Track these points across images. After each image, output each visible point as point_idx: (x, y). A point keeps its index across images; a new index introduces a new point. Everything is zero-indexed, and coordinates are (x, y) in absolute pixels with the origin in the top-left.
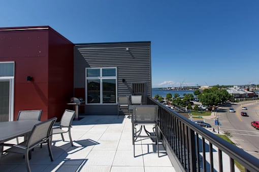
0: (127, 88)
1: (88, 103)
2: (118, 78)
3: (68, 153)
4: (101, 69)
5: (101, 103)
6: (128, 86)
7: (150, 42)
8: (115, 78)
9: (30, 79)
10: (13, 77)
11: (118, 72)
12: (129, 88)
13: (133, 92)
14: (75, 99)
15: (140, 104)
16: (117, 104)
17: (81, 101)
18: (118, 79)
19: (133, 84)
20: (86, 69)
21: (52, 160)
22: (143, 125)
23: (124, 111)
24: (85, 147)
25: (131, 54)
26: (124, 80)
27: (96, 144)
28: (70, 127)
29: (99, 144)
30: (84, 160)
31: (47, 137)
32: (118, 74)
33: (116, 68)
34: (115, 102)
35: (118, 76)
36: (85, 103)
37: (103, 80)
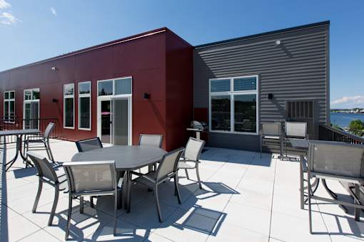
0: (277, 109)
1: (213, 129)
2: (260, 92)
3: (197, 197)
4: (232, 79)
5: (232, 131)
6: (278, 106)
7: (328, 23)
8: (256, 92)
9: (147, 96)
10: (131, 95)
11: (260, 82)
12: (281, 109)
13: (289, 116)
14: (196, 123)
15: (303, 138)
16: (257, 133)
17: (204, 126)
18: (260, 95)
19: (289, 103)
20: (210, 80)
21: (180, 203)
22: (321, 177)
23: (270, 146)
24: (219, 193)
25: (286, 51)
26: (271, 96)
27: (233, 193)
28: (197, 162)
29: (238, 193)
30: (222, 213)
31: (174, 171)
32: (260, 86)
33: (257, 76)
34: (255, 132)
35: (260, 89)
36: (208, 129)
37: (235, 96)
